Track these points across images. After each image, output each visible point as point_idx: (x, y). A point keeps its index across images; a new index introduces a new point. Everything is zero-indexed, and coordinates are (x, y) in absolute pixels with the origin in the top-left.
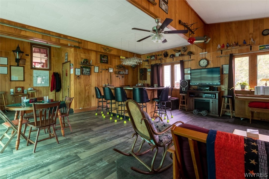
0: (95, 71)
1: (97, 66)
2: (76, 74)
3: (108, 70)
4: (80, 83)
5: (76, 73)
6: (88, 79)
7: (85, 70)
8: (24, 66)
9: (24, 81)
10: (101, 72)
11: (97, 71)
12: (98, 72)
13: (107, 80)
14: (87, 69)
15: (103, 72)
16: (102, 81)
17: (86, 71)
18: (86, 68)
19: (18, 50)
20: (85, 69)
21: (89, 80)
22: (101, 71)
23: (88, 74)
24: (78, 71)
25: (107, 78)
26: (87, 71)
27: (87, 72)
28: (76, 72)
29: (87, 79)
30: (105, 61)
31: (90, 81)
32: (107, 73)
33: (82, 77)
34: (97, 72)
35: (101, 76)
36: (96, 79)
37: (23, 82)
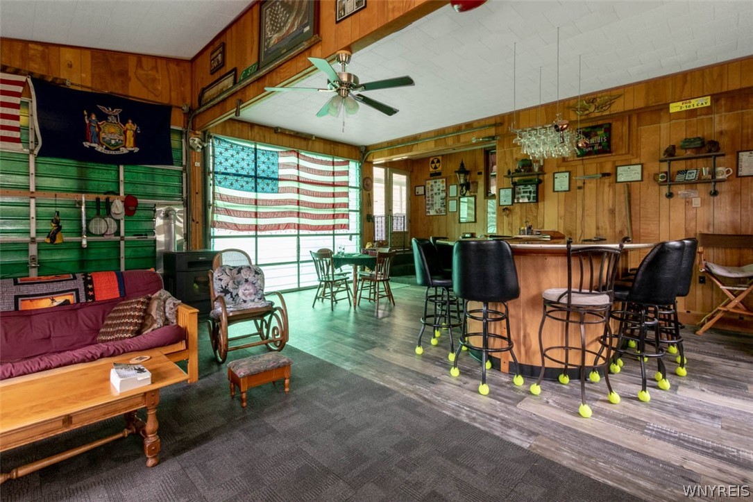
0: (556, 187)
1: (563, 169)
2: (501, 204)
3: (611, 175)
4: (512, 224)
5: (501, 200)
6: (535, 214)
7: (522, 190)
8: (475, 194)
9: (475, 221)
10: (580, 188)
11: (566, 187)
12: (567, 189)
13: (606, 212)
14: (529, 186)
15: (588, 185)
16: (587, 218)
17: (526, 192)
18: (526, 185)
19: (463, 170)
20: (522, 187)
21: (536, 217)
22: (580, 184)
23: (531, 200)
24: (507, 196)
25: (606, 207)
26: (530, 192)
27: (528, 194)
28: (501, 198)
29: (530, 213)
30: (593, 147)
31: (540, 219)
32: (607, 189)
33: (517, 209)
34: (563, 189)
35: (579, 201)
36: (562, 213)
37: (473, 224)
